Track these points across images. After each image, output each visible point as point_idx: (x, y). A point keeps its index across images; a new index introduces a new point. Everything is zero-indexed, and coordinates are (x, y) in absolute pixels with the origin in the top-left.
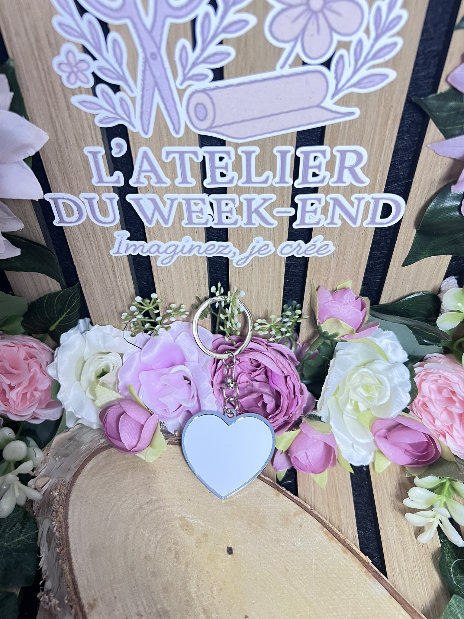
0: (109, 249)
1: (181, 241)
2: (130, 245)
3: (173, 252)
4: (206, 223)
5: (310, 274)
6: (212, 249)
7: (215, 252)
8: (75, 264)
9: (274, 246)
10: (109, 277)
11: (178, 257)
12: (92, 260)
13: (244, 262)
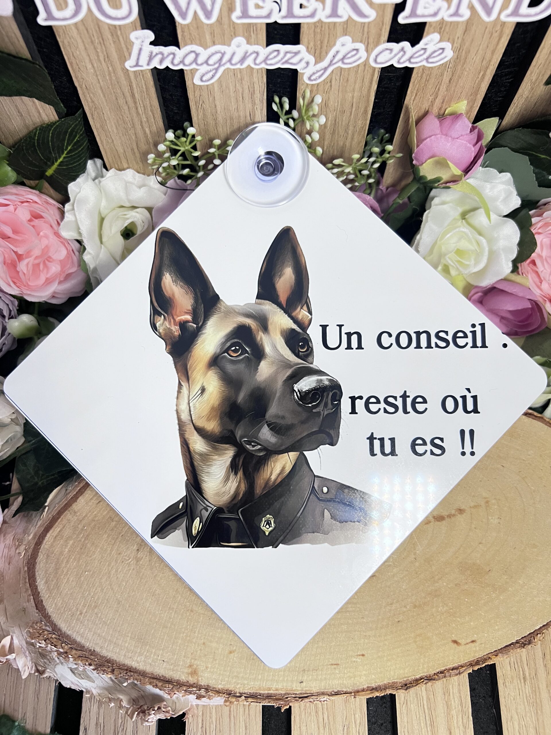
0: (123, 59)
1: (229, 45)
2: (154, 54)
3: (217, 63)
4: (268, 16)
5: (412, 92)
6: (275, 57)
7: (280, 61)
8: (76, 84)
9: (367, 51)
10: (126, 103)
11: (225, 70)
12: (99, 77)
13: (320, 77)
